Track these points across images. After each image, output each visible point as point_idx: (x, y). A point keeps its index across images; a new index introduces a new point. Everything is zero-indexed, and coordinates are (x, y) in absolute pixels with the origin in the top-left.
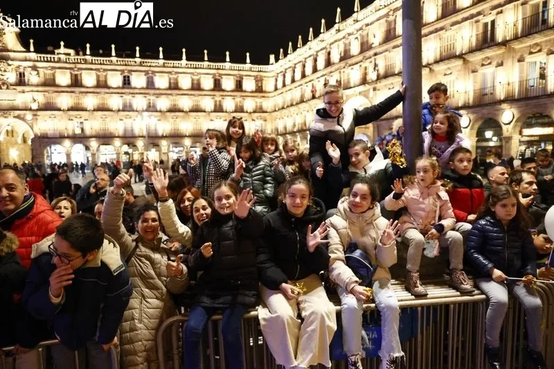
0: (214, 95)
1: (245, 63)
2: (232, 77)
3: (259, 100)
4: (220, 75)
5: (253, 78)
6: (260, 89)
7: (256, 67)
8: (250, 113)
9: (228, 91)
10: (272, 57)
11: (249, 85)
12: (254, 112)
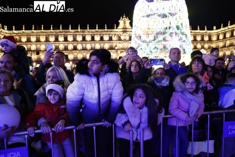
0: (194, 43)
1: (205, 30)
2: (200, 35)
3: (209, 44)
4: (196, 35)
5: (207, 36)
6: (210, 40)
7: (209, 32)
8: (207, 49)
9: (199, 41)
10: (215, 28)
11: (206, 38)
12: (208, 49)
